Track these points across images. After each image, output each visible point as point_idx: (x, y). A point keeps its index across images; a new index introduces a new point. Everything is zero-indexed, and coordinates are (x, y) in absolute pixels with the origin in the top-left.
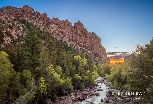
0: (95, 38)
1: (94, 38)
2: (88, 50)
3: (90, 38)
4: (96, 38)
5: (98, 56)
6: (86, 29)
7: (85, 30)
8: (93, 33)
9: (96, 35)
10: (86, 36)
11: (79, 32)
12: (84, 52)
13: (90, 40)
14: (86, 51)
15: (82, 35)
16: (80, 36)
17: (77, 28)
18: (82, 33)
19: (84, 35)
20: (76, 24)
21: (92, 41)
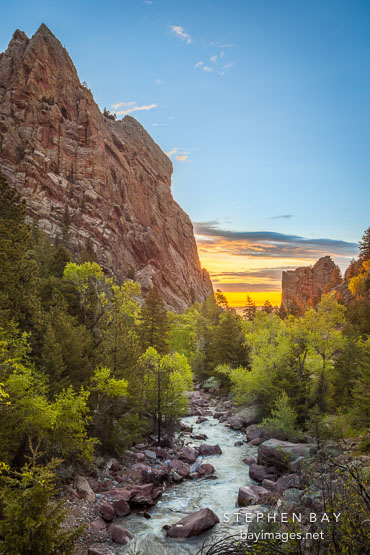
0: (141, 150)
1: (135, 154)
2: (98, 221)
3: (108, 148)
4: (146, 155)
5: (153, 263)
6: (89, 92)
7: (84, 96)
8: (128, 118)
9: (144, 133)
10: (86, 132)
11: (44, 100)
12: (72, 229)
13: (111, 160)
14: (87, 226)
15: (62, 121)
16: (48, 125)
17: (28, 71)
18: (64, 111)
19: (72, 124)
20: (28, 41)
21: (122, 165)
